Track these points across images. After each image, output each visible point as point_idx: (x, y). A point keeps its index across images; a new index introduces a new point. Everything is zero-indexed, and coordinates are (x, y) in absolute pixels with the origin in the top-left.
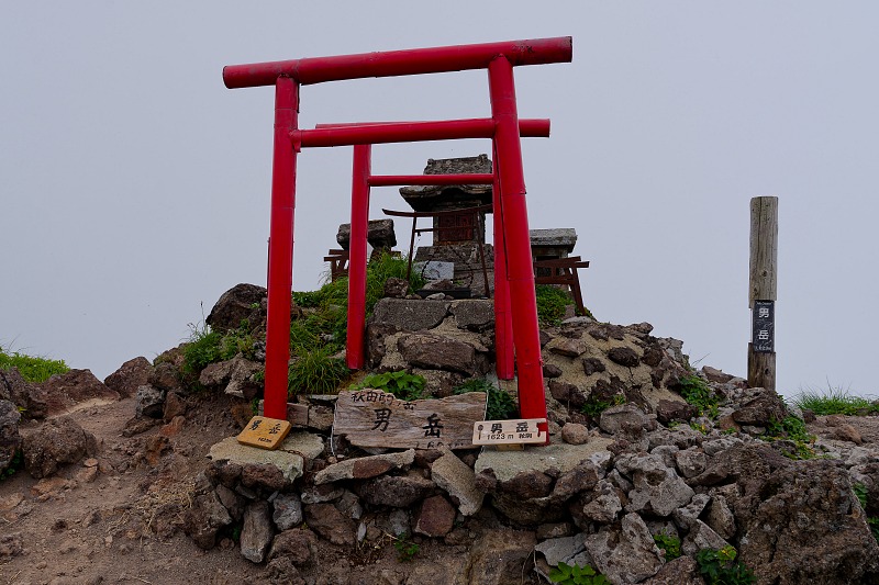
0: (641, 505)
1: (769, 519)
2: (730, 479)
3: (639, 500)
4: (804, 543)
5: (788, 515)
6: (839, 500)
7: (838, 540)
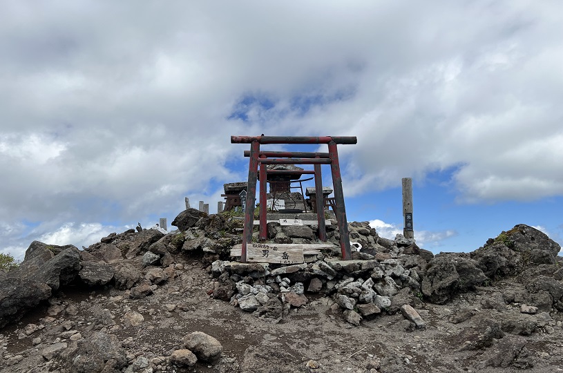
0: (391, 274)
1: (430, 274)
2: (415, 266)
3: (389, 272)
4: (441, 280)
5: (435, 273)
6: (450, 267)
7: (451, 278)
